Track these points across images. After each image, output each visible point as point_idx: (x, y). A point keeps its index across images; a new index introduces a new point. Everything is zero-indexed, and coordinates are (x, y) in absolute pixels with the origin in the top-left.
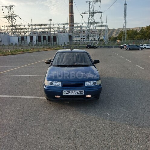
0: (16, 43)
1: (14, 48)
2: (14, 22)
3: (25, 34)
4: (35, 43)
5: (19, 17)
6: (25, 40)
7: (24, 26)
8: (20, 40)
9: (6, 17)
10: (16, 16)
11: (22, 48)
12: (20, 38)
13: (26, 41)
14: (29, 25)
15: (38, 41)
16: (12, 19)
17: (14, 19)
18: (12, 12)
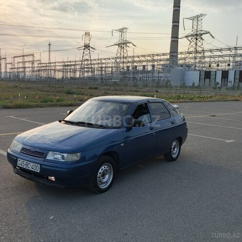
0: (194, 84)
1: (186, 92)
2: (199, 44)
3: (218, 65)
4: (229, 85)
5: (211, 35)
6: (212, 77)
7: (221, 50)
8: (203, 77)
9: (187, 37)
10: (204, 34)
11: (199, 92)
12: (203, 74)
13: (213, 80)
14: (230, 49)
15: (237, 81)
16: (197, 39)
17: (202, 38)
18: (199, 27)
